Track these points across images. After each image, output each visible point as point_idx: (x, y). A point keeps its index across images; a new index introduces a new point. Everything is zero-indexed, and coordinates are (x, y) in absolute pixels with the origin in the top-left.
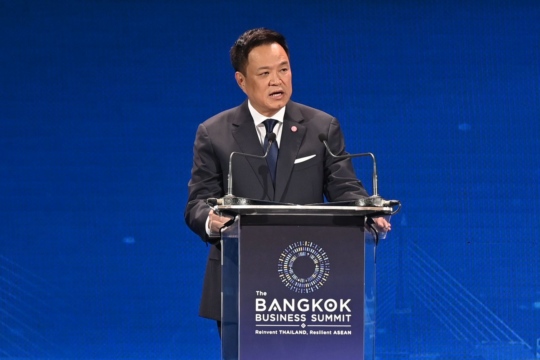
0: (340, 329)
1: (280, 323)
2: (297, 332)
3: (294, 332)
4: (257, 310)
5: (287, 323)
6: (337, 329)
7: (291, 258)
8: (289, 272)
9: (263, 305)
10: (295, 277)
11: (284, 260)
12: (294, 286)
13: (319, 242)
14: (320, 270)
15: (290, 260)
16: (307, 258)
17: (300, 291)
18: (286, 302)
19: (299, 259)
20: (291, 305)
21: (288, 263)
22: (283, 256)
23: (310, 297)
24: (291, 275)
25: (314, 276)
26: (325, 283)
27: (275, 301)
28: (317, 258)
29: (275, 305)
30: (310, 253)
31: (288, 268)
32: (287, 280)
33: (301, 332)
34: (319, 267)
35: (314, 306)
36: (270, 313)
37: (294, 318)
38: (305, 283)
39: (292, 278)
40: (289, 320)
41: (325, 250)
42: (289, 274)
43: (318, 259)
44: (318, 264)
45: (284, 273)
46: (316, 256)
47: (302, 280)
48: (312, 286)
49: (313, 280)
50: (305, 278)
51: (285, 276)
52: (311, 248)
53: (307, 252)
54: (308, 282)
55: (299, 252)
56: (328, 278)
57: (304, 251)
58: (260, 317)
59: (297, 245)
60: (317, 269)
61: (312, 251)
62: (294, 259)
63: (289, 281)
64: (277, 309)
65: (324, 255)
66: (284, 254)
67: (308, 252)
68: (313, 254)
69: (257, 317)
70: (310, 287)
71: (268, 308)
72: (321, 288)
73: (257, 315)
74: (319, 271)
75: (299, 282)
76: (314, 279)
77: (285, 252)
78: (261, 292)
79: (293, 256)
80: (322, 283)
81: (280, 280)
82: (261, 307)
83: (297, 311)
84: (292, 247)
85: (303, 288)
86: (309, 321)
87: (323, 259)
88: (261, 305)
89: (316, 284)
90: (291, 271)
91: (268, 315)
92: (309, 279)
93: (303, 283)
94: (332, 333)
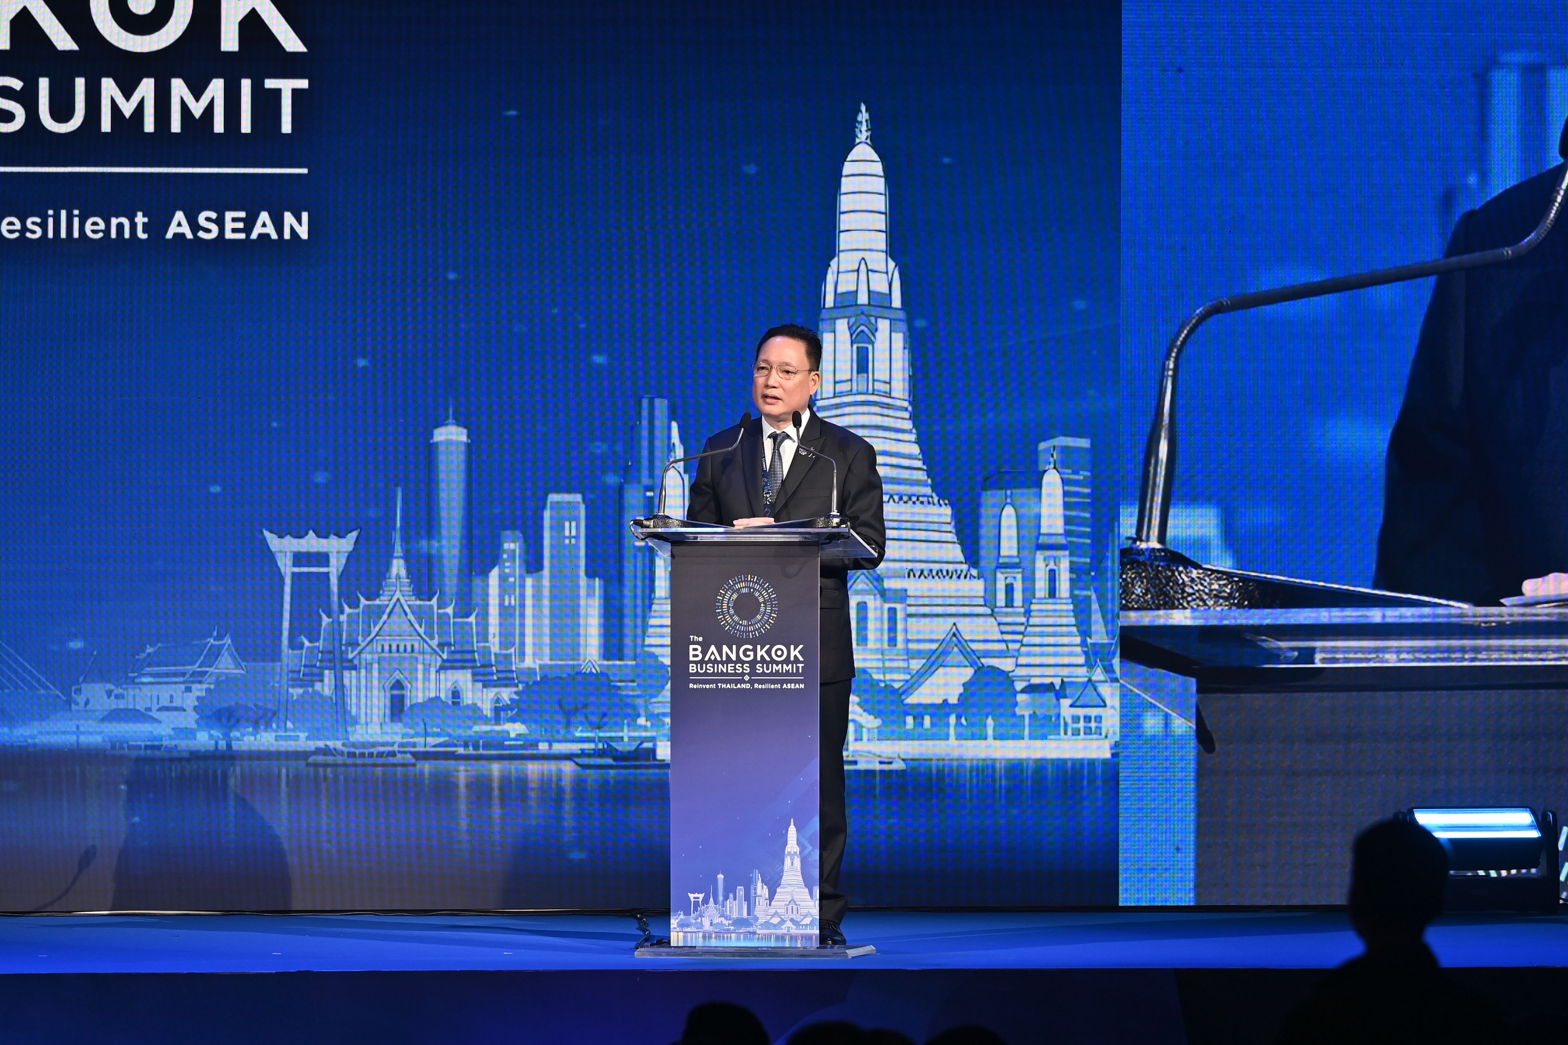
0: (791, 682)
1: (718, 674)
2: (739, 686)
3: (736, 686)
4: (691, 658)
5: (727, 674)
6: (787, 682)
7: (731, 596)
8: (729, 612)
9: (698, 653)
10: (736, 618)
11: (724, 597)
12: (735, 629)
13: (765, 576)
14: (766, 609)
15: (730, 598)
16: (750, 595)
17: (743, 635)
18: (725, 648)
19: (741, 596)
20: (732, 652)
21: (728, 602)
22: (721, 593)
23: (754, 642)
24: (731, 617)
25: (759, 617)
26: (773, 626)
27: (713, 648)
28: (762, 595)
29: (713, 653)
30: (755, 589)
31: (728, 608)
32: (727, 622)
33: (743, 686)
34: (766, 607)
35: (759, 654)
36: (707, 663)
37: (735, 669)
38: (749, 625)
39: (733, 620)
40: (729, 671)
41: (772, 585)
42: (729, 614)
43: (763, 597)
44: (764, 603)
45: (723, 614)
46: (761, 593)
47: (745, 622)
48: (757, 630)
49: (758, 622)
50: (749, 620)
51: (724, 617)
52: (756, 583)
53: (750, 588)
54: (751, 625)
55: (741, 588)
56: (776, 620)
57: (747, 587)
58: (694, 668)
59: (738, 579)
60: (762, 609)
61: (757, 587)
62: (735, 596)
63: (729, 624)
64: (715, 658)
65: (771, 592)
66: (723, 590)
67: (752, 588)
68: (757, 590)
69: (691, 668)
70: (754, 631)
71: (704, 656)
72: (768, 632)
73: (691, 665)
74: (765, 611)
75: (741, 625)
76: (760, 621)
77: (725, 588)
78: (695, 638)
79: (734, 592)
80: (769, 625)
81: (718, 622)
82: (695, 656)
83: (739, 660)
84: (732, 582)
85: (746, 632)
86: (753, 672)
87: (770, 596)
88: (695, 653)
89: (762, 627)
90: (732, 611)
91: (704, 665)
92: (753, 621)
93: (746, 626)
94: (782, 686)
